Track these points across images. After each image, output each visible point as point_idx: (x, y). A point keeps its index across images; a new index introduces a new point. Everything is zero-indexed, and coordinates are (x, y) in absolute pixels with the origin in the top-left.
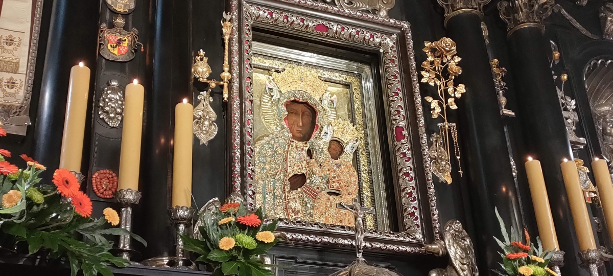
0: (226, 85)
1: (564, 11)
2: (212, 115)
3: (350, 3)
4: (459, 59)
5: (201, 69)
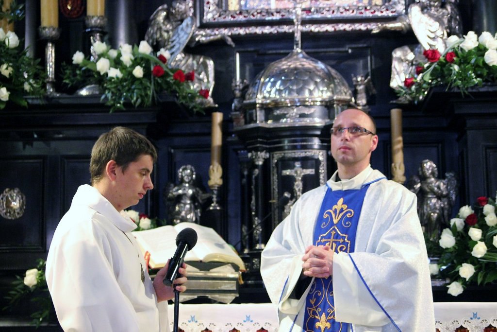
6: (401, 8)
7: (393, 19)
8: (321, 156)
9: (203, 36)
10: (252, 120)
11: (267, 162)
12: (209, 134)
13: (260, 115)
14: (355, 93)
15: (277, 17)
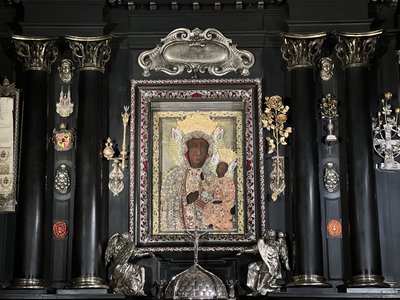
0: (123, 159)
2: (121, 176)
3: (220, 69)
4: (288, 108)
5: (108, 152)
6: (253, 238)
9: (139, 253)
15: (183, 241)
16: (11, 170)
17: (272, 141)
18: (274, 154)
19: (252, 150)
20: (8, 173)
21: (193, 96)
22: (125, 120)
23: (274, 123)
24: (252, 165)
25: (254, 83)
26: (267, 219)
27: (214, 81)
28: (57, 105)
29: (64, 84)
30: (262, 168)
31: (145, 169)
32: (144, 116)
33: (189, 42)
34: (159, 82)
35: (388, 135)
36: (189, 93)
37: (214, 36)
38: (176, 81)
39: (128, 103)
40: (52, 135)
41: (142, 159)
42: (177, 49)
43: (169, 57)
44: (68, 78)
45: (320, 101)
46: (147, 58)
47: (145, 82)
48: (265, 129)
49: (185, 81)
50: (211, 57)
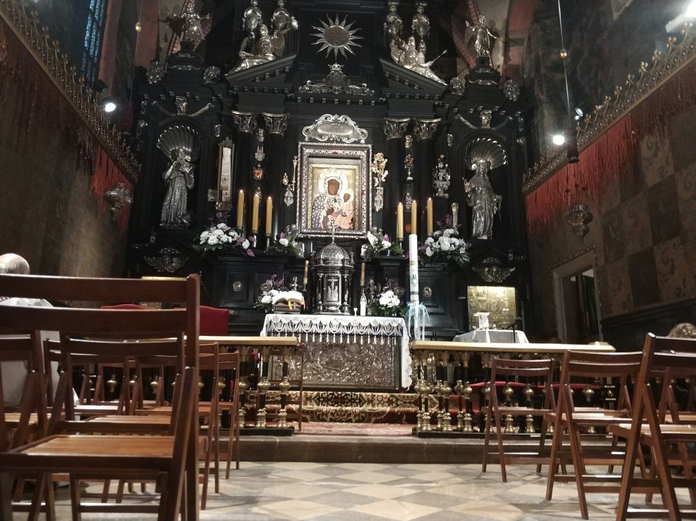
0: (294, 185)
1: (462, 118)
2: (292, 195)
3: (349, 139)
4: (386, 160)
5: (285, 181)
6: (365, 232)
7: (362, 235)
8: (340, 276)
10: (319, 263)
11: (323, 276)
12: (304, 268)
13: (322, 262)
14: (350, 257)
16: (229, 189)
17: (376, 179)
18: (378, 186)
19: (365, 184)
20: (227, 189)
21: (333, 153)
22: (295, 164)
23: (378, 169)
24: (365, 192)
25: (368, 147)
26: (372, 221)
27: (345, 145)
28: (256, 154)
29: (260, 142)
30: (371, 194)
31: (305, 192)
32: (305, 163)
33: (332, 123)
34: (314, 144)
35: (441, 178)
36: (331, 152)
37: (346, 120)
38: (324, 144)
39: (297, 155)
40: (252, 170)
41: (304, 186)
42: (324, 127)
43: (320, 131)
44: (262, 139)
45: (404, 159)
46: (308, 130)
47: (306, 143)
48: (373, 173)
49: (329, 144)
50: (343, 132)
